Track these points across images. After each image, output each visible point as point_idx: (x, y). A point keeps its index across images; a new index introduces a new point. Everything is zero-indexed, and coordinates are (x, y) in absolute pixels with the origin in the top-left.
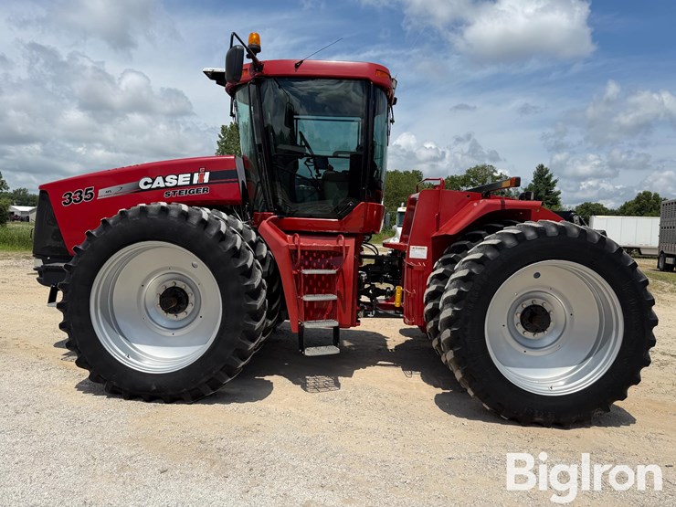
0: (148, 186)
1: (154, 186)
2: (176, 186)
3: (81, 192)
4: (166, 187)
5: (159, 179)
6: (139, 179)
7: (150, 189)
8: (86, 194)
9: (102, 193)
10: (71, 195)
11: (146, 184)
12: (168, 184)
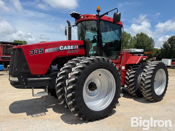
0: (62, 49)
1: (64, 49)
2: (70, 49)
3: (38, 50)
4: (68, 50)
5: (65, 47)
6: (59, 47)
7: (63, 50)
8: (40, 51)
9: (47, 51)
10: (34, 51)
11: (62, 48)
12: (68, 49)
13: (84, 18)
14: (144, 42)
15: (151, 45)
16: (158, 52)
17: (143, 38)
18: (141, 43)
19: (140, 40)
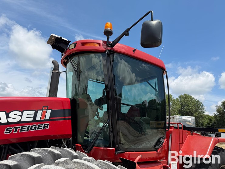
4: (8, 123)
12: (11, 120)
13: (75, 47)
14: (189, 107)
15: (201, 110)
16: (210, 120)
17: (188, 101)
18: (186, 107)
19: (184, 104)
